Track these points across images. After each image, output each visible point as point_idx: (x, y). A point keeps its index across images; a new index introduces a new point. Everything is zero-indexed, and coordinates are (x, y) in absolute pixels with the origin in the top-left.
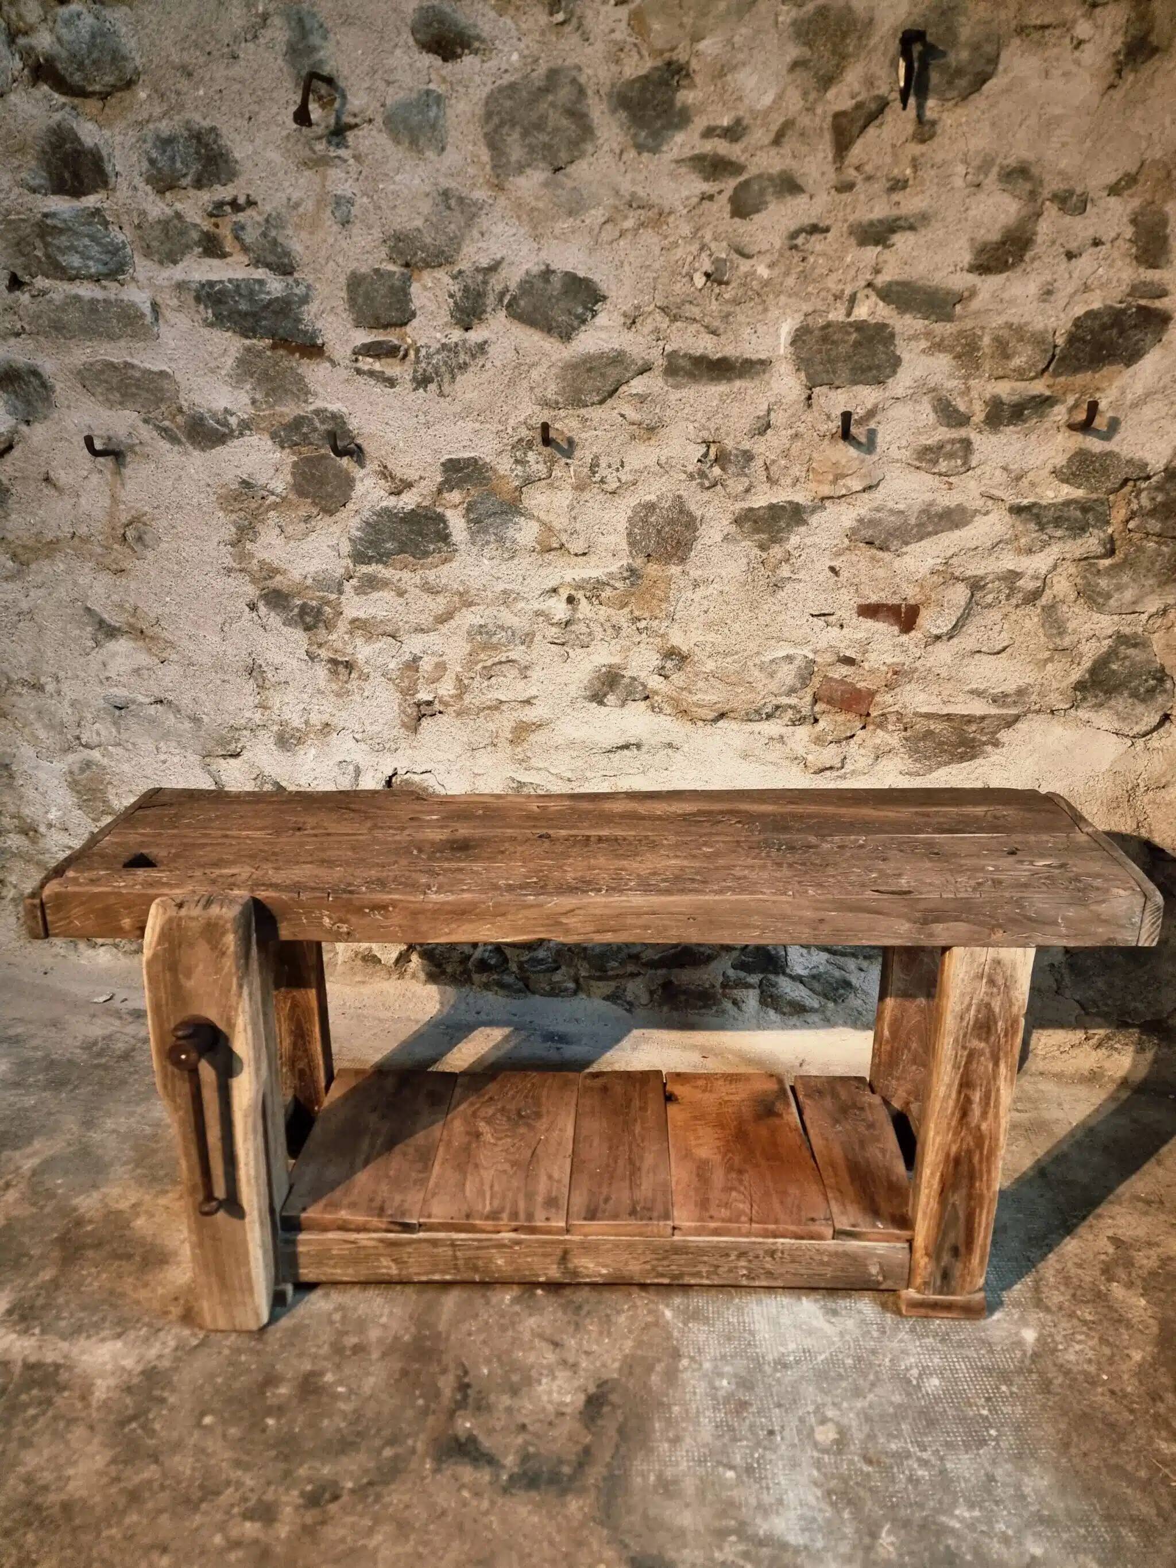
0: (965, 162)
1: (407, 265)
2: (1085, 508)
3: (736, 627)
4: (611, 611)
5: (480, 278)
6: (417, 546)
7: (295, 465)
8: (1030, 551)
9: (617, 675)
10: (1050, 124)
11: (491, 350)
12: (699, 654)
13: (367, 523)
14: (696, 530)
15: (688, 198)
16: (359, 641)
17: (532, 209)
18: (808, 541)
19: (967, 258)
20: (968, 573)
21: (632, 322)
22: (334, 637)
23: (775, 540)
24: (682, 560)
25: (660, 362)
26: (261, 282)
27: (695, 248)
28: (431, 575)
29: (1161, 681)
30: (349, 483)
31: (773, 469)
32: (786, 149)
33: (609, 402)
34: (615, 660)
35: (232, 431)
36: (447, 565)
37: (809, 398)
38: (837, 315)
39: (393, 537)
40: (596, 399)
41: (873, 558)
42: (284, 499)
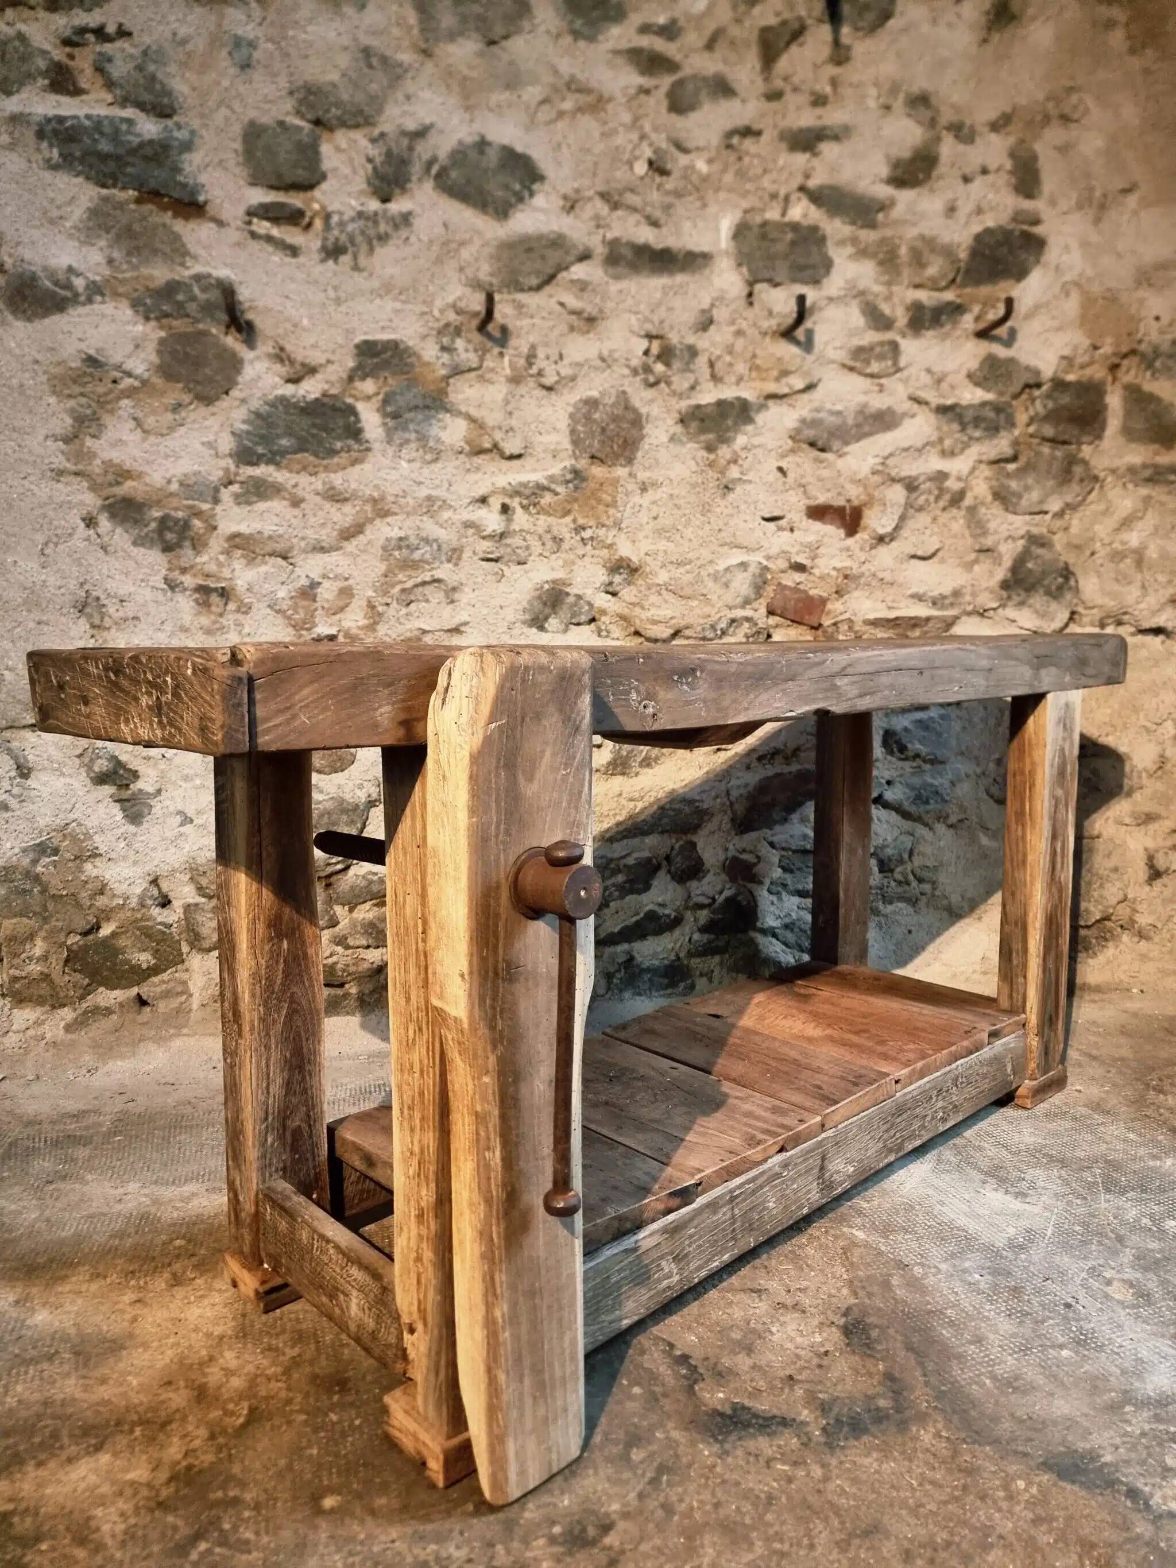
0: (876, 84)
1: (317, 122)
2: (998, 409)
3: (688, 533)
4: (551, 520)
5: (405, 142)
6: (320, 443)
7: (162, 342)
8: (952, 454)
9: (561, 592)
10: (942, 64)
11: (417, 222)
12: (652, 564)
13: (258, 415)
14: (642, 428)
15: (626, 87)
16: (238, 564)
17: (465, 78)
18: (756, 441)
19: (884, 171)
20: (903, 474)
21: (571, 205)
22: (204, 558)
23: (724, 439)
24: (630, 461)
25: (600, 250)
26: (130, 122)
27: (635, 136)
28: (337, 479)
29: (1067, 578)
30: (234, 365)
31: (719, 366)
32: (718, 54)
33: (548, 289)
34: (560, 574)
35: (77, 295)
36: (358, 467)
37: (750, 295)
38: (773, 214)
39: (289, 433)
40: (534, 281)
41: (817, 460)
42: (144, 383)
